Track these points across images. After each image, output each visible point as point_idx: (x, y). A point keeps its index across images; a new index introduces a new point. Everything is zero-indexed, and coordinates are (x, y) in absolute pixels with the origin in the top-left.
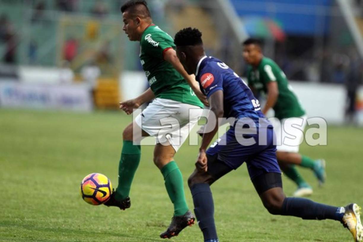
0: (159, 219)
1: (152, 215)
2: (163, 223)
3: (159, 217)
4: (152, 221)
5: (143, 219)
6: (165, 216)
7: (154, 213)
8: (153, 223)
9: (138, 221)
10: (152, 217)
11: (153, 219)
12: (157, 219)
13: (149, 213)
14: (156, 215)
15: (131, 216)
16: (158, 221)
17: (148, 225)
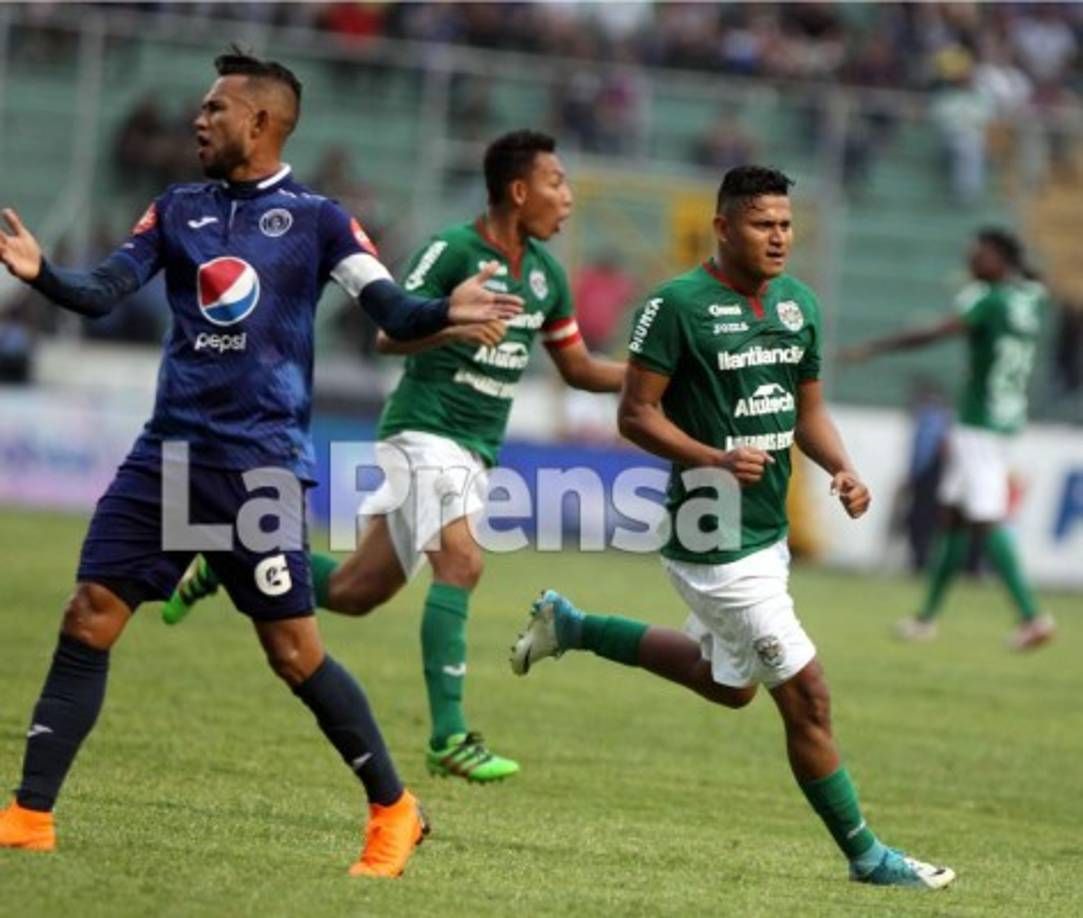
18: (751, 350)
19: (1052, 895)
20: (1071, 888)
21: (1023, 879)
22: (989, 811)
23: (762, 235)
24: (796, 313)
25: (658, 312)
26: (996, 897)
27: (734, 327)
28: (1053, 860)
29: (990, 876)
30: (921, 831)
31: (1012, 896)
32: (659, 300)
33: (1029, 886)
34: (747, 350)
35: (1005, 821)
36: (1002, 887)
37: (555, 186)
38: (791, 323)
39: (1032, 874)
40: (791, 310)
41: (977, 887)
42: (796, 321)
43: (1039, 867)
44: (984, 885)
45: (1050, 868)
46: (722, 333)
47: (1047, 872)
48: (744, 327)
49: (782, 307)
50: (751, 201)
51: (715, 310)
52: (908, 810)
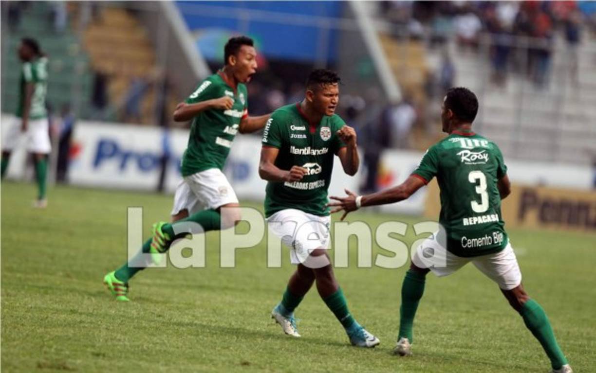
0: (57, 357)
1: (45, 349)
2: (65, 363)
3: (57, 354)
4: (47, 359)
5: (31, 354)
6: (67, 353)
7: (50, 347)
8: (49, 363)
9: (23, 359)
10: (46, 353)
11: (47, 356)
12: (55, 357)
13: (42, 347)
14: (53, 350)
15: (12, 350)
16: (56, 360)
17: (40, 366)
18: (305, 148)
19: (94, 309)
20: (101, 306)
21: (82, 303)
22: (68, 276)
23: (328, 99)
24: (329, 133)
25: (271, 124)
26: (71, 310)
27: (300, 136)
28: (94, 295)
29: (69, 302)
30: (42, 284)
31: (78, 310)
32: (272, 119)
33: (85, 306)
34: (303, 148)
35: (75, 280)
36: (73, 307)
37: (250, 60)
38: (325, 136)
39: (86, 302)
40: (327, 131)
41: (64, 306)
42: (327, 136)
43: (88, 298)
44: (66, 306)
45: (93, 299)
46: (293, 138)
47: (92, 300)
48: (305, 137)
49: (323, 129)
50: (324, 85)
51: (293, 128)
52: (36, 276)
